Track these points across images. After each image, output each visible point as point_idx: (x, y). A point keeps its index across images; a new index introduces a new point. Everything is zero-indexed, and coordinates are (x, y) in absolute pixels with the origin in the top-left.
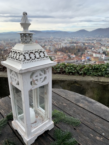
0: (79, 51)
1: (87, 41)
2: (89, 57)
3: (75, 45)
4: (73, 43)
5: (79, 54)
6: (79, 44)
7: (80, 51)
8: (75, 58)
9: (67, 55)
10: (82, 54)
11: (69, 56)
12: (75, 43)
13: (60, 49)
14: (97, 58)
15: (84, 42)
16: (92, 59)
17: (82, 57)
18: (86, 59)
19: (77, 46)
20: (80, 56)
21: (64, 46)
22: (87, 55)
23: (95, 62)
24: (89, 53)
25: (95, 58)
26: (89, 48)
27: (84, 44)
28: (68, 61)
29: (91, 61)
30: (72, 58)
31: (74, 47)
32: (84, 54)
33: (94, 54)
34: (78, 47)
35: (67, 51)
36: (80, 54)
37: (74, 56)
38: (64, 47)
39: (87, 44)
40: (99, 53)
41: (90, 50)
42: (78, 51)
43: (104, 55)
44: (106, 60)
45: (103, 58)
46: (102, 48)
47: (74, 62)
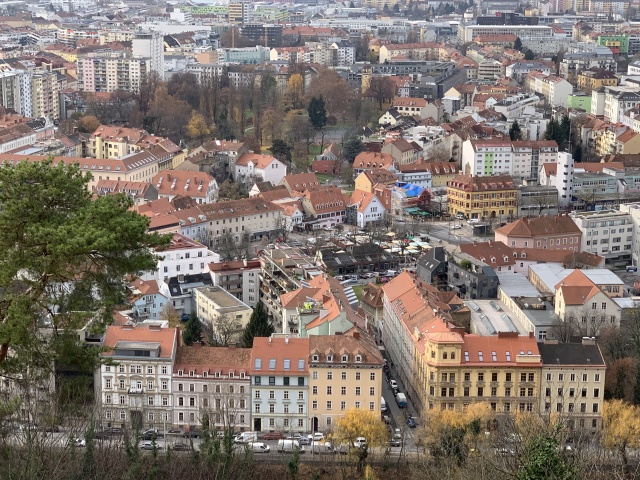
0: (319, 116)
2: (424, 183)
3: (274, 55)
4: (253, 35)
5: (327, 152)
7: (333, 121)
8: (281, 191)
9: (202, 162)
10: (353, 149)
11: (223, 174)
12: (275, 38)
13: (121, 96)
14: (504, 182)
16: (456, 199)
17: (351, 183)
18: (399, 195)
19: (298, 68)
20: (334, 172)
21: (165, 68)
22: (405, 158)
23: (481, 231)
24: (415, 134)
25: (479, 185)
26: (418, 93)
27: (363, 52)
28: (217, 228)
29: (440, 214)
30: (254, 191)
31: (269, 79)
32: (375, 148)
33: (468, 153)
34: (308, 79)
35: (195, 123)
36: (329, 145)
37: (274, 171)
38: (164, 76)
39: (393, 44)
40: (515, 134)
41: (429, 110)
42: (306, 115)
43: (563, 158)
44: (587, 206)
45: (558, 182)
46: (537, 84)
47: (278, 235)
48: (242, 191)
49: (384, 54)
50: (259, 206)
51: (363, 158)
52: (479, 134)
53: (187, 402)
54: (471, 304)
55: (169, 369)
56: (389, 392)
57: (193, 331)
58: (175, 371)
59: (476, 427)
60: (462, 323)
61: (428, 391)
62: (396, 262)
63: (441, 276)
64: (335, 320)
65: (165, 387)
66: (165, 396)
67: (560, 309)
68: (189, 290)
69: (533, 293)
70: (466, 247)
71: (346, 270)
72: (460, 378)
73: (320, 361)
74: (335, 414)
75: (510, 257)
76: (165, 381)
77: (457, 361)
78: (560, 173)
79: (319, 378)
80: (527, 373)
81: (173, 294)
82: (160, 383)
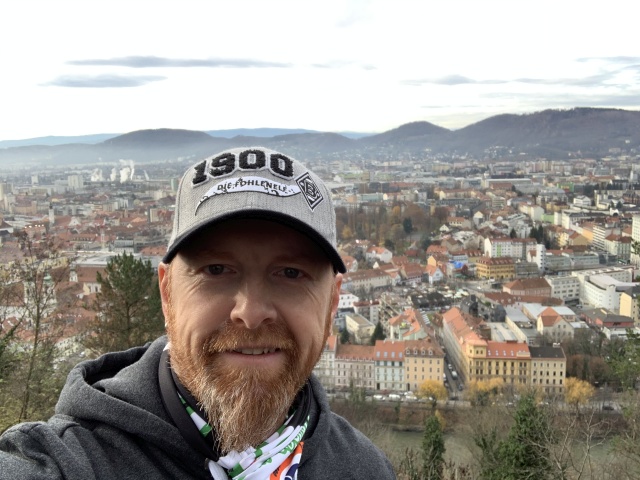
0: (408, 228)
1: (444, 179)
2: (464, 260)
3: (385, 197)
4: (375, 187)
5: (413, 246)
6: (406, 196)
7: (416, 230)
8: (389, 266)
9: (350, 251)
10: (426, 244)
11: (360, 257)
12: (386, 189)
14: (507, 260)
15: (431, 181)
16: (481, 269)
17: (425, 261)
18: (451, 268)
19: (398, 203)
20: (417, 255)
22: (454, 248)
23: (495, 286)
24: (459, 236)
25: (493, 262)
26: (460, 215)
27: (431, 194)
28: (357, 284)
29: (473, 277)
30: (376, 266)
31: (383, 209)
32: (438, 243)
33: (488, 245)
34: (403, 209)
35: (346, 231)
36: (414, 242)
37: (386, 256)
39: (447, 190)
40: (513, 235)
41: (466, 223)
42: (402, 227)
43: (540, 248)
44: (554, 272)
45: (538, 260)
46: (524, 209)
47: (388, 288)
48: (369, 266)
49: (442, 195)
50: (378, 273)
51: (431, 248)
52: (494, 235)
53: (342, 373)
54: (491, 325)
55: (333, 356)
56: (447, 371)
57: (346, 337)
58: (336, 357)
59: (495, 391)
60: (486, 335)
61: (468, 371)
62: (450, 302)
63: (474, 309)
64: (418, 333)
65: (331, 365)
66: (331, 370)
67: (540, 328)
69: (525, 319)
70: (487, 295)
71: (424, 306)
72: (486, 364)
73: (411, 354)
74: (419, 382)
75: (512, 300)
76: (331, 362)
77: (484, 355)
78: (538, 255)
79: (410, 362)
80: (523, 362)
82: (329, 363)
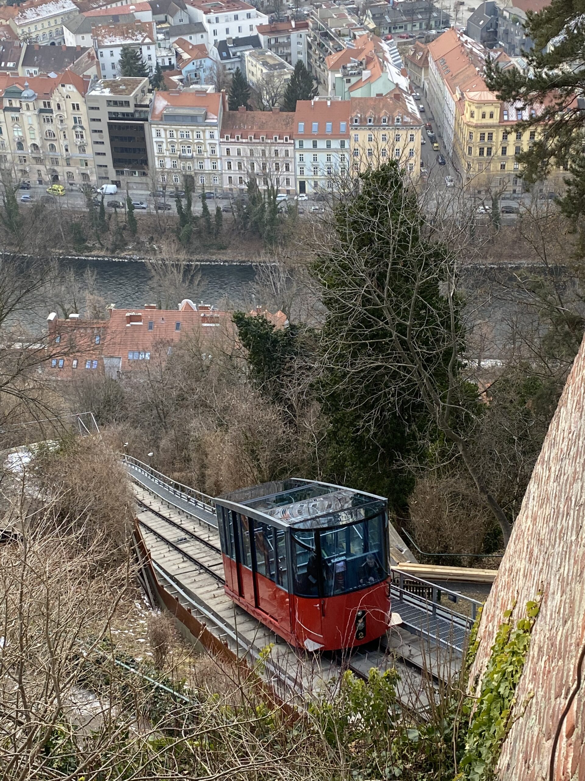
53: (234, 166)
55: (217, 134)
58: (222, 136)
61: (466, 151)
64: (376, 82)
65: (214, 152)
66: (214, 160)
68: (238, 54)
72: (498, 136)
73: (362, 124)
76: (213, 145)
77: (495, 120)
79: (360, 140)
81: (222, 58)
82: (209, 148)
